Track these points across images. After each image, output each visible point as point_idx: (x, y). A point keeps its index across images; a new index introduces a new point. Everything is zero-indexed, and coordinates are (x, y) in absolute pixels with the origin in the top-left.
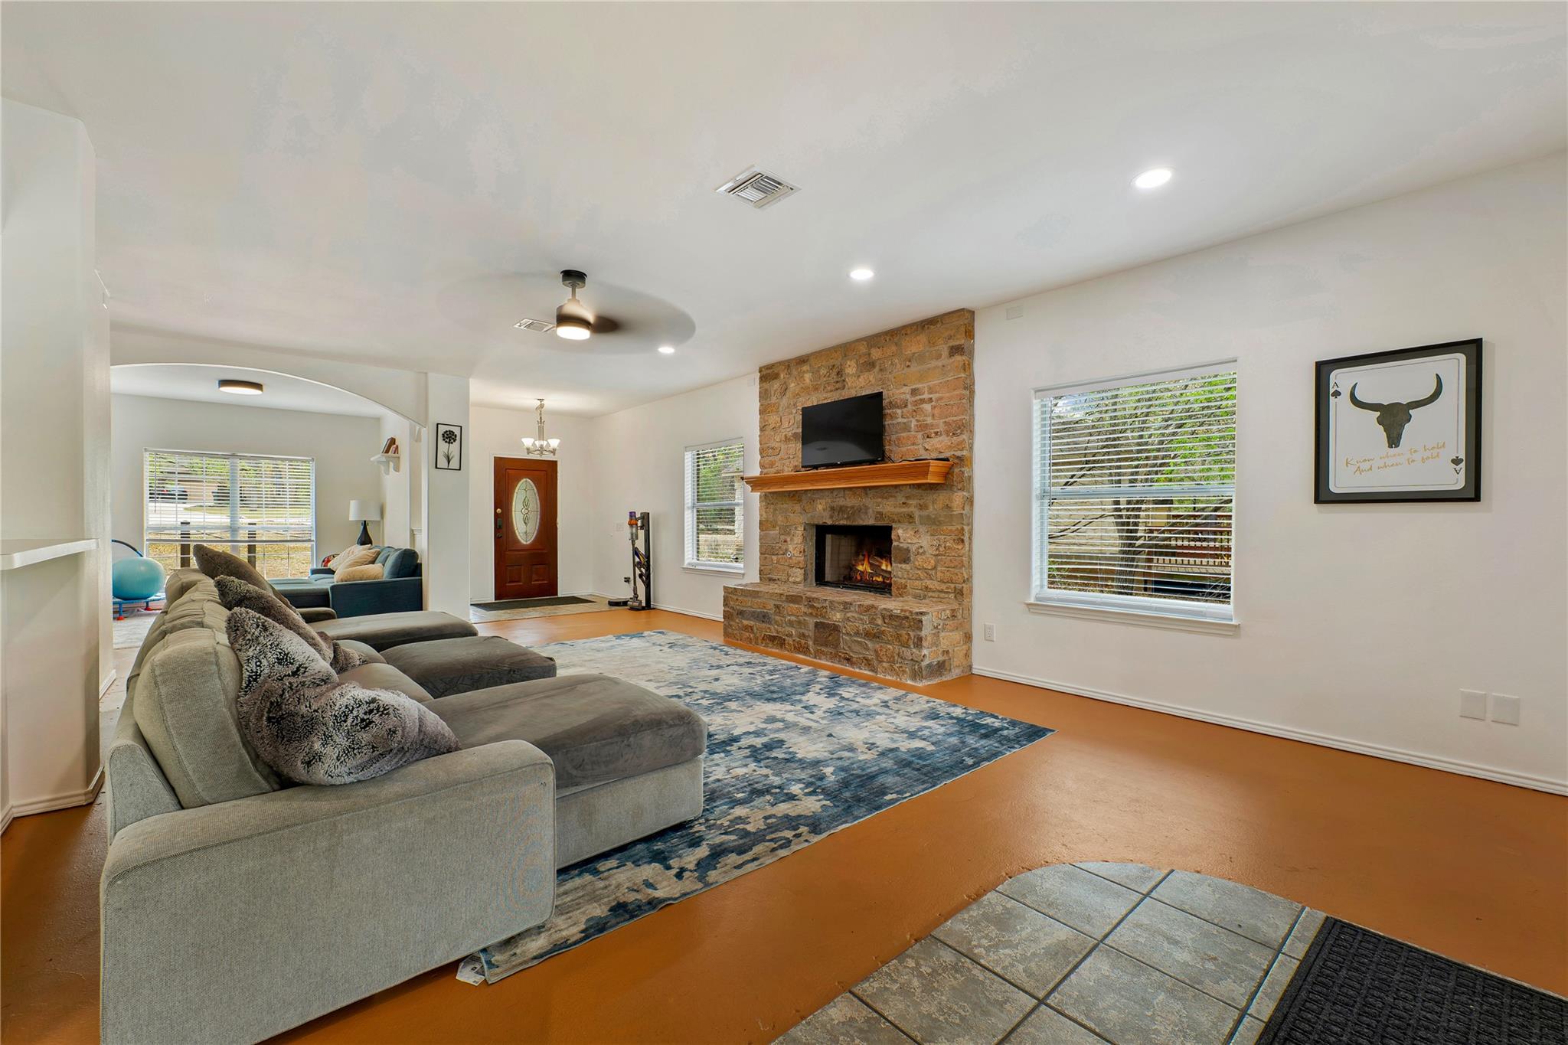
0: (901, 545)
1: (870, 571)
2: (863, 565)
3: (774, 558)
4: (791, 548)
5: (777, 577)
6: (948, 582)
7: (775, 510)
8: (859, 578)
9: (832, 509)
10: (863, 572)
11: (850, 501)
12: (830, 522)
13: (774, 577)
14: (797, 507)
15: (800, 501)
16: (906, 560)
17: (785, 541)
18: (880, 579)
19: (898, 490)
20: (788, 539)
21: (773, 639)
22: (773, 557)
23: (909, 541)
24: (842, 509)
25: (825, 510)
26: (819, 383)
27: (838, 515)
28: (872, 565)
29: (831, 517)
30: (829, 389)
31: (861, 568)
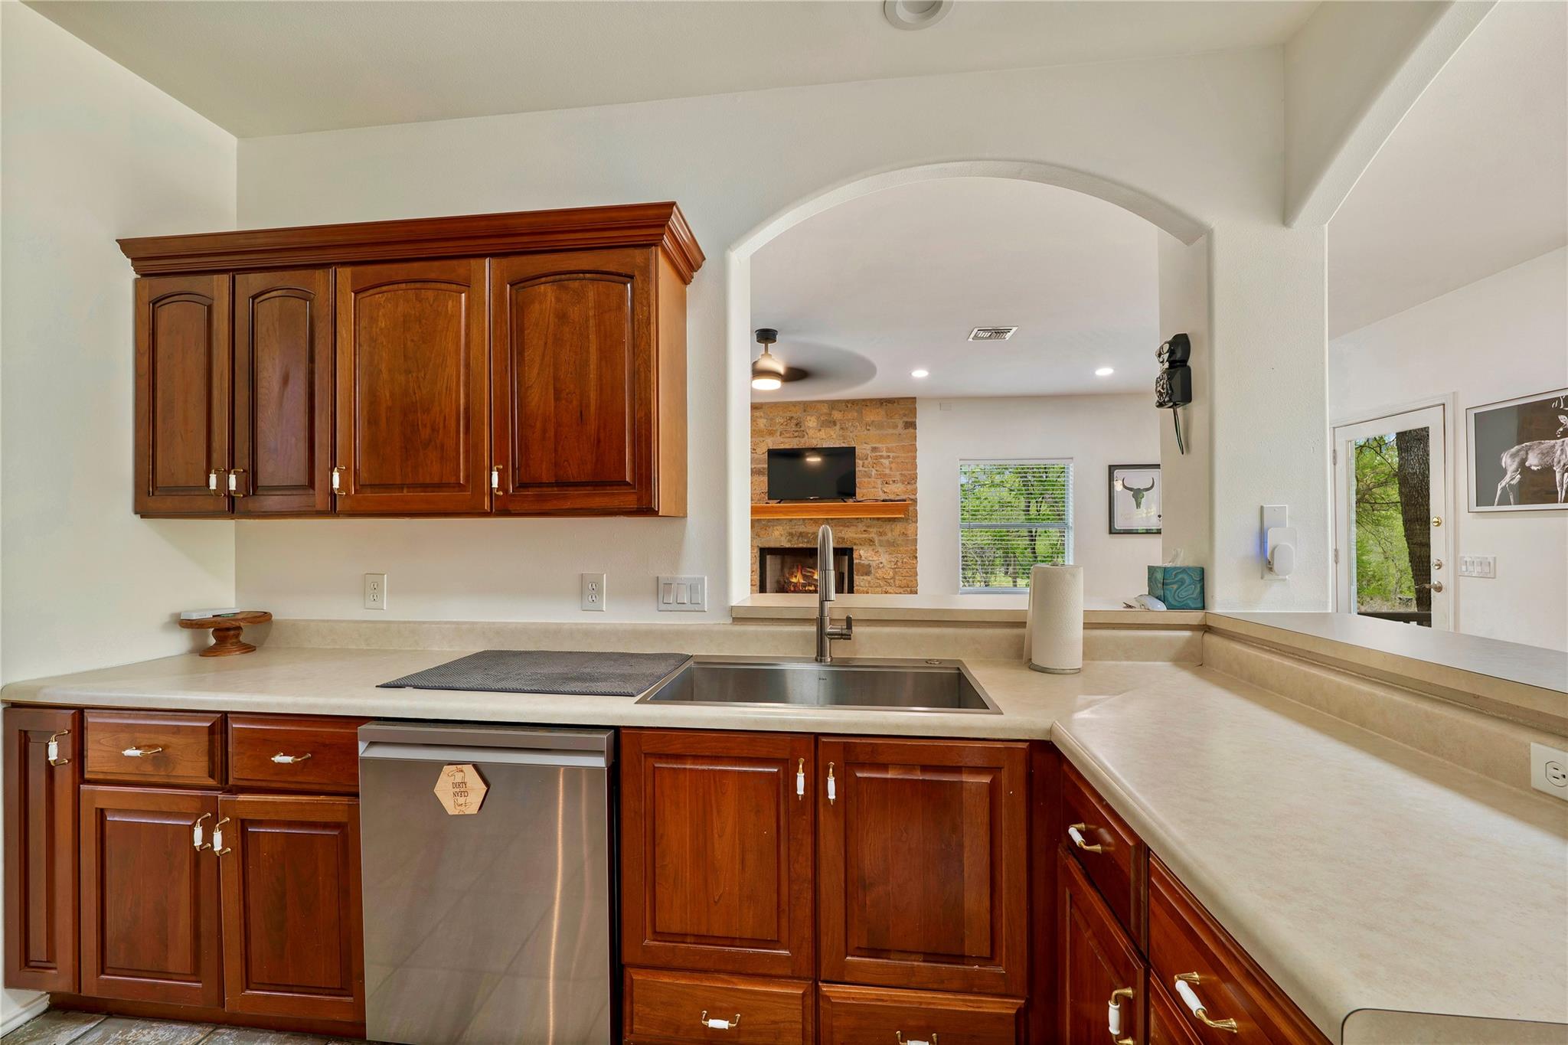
0: (863, 562)
12: (788, 545)
16: (868, 573)
18: (812, 588)
19: (859, 522)
23: (871, 559)
24: (801, 535)
25: (782, 535)
26: (774, 429)
27: (798, 540)
28: (805, 577)
29: (789, 541)
30: (788, 435)
31: (794, 580)
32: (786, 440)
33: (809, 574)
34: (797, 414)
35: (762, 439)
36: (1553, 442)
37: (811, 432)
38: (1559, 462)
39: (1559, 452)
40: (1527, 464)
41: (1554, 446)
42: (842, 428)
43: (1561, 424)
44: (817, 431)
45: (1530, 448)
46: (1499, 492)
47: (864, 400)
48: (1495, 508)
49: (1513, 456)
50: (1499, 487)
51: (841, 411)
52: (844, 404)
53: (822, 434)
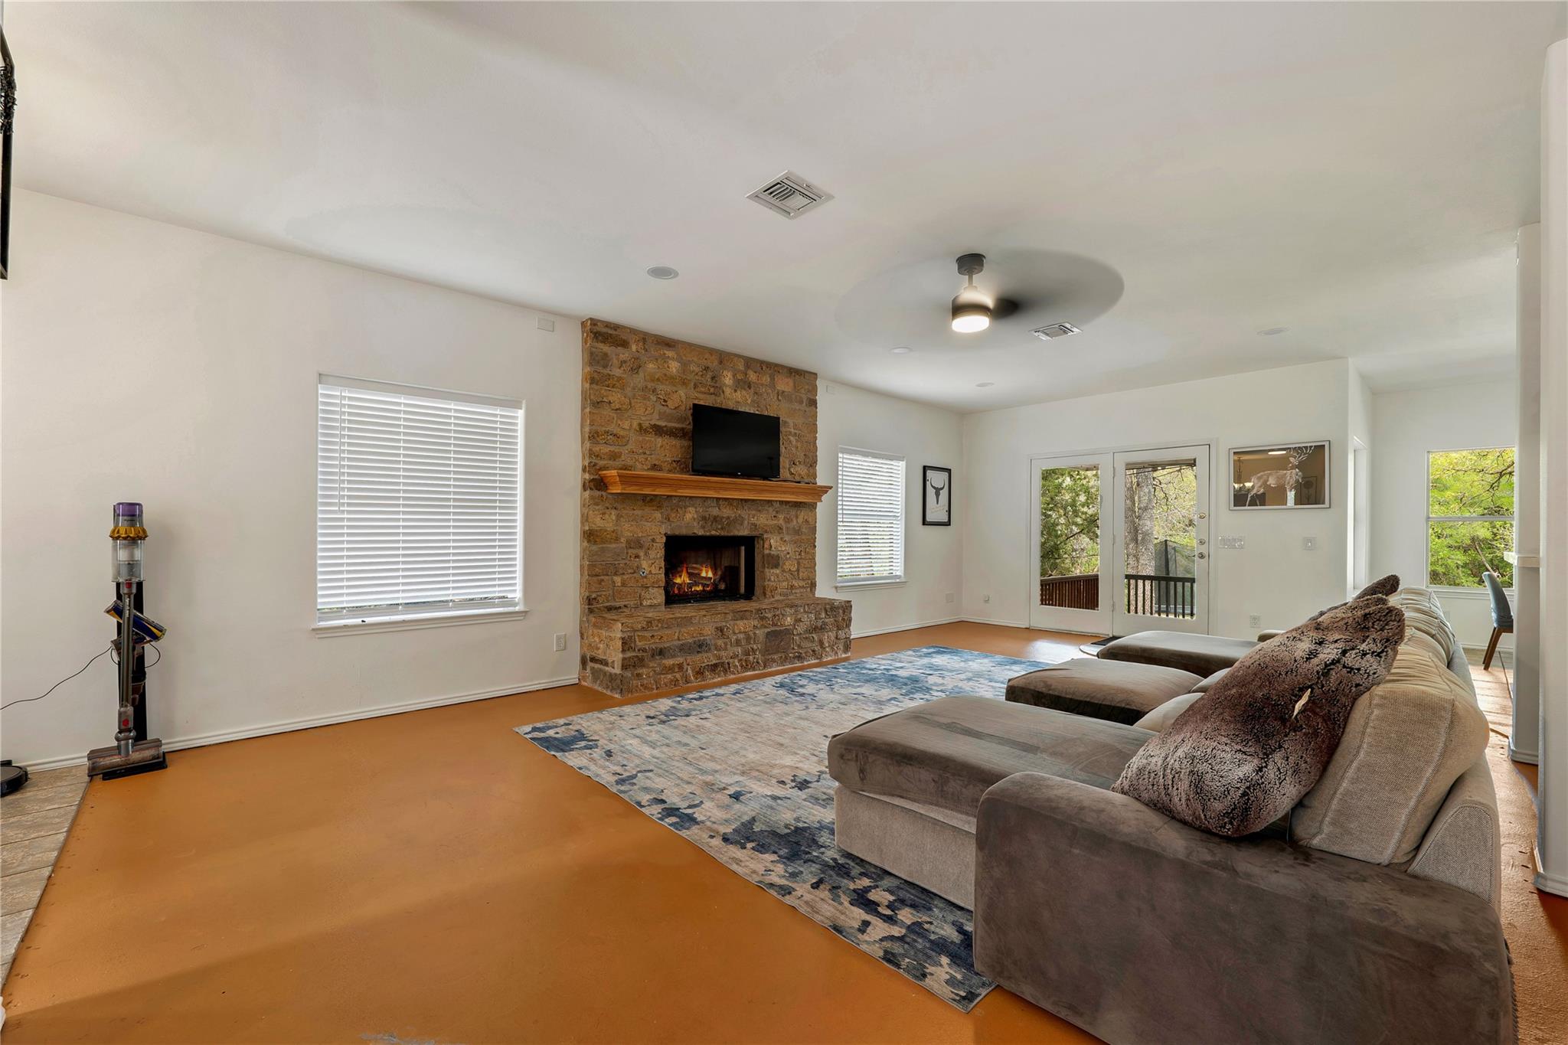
0: (772, 553)
1: (688, 581)
2: (681, 576)
3: (618, 580)
4: (645, 564)
5: (622, 604)
6: (806, 579)
7: (619, 517)
8: (676, 592)
9: (704, 518)
10: (681, 585)
11: (727, 512)
12: (701, 533)
13: (617, 604)
14: (658, 515)
15: (659, 507)
16: (776, 566)
17: (637, 556)
18: (699, 588)
19: (770, 504)
20: (642, 554)
21: (714, 668)
22: (615, 578)
23: (780, 549)
24: (716, 519)
25: (694, 519)
26: (688, 378)
27: (711, 525)
28: (690, 575)
29: (703, 527)
30: (703, 390)
31: (678, 581)
32: (701, 396)
33: (696, 572)
34: (714, 363)
35: (674, 389)
36: (1285, 472)
37: (728, 391)
38: (1289, 483)
39: (1288, 478)
40: (1268, 483)
41: (1286, 474)
42: (756, 393)
43: (1291, 463)
44: (733, 391)
45: (1270, 474)
46: (1249, 499)
47: (777, 365)
48: (1246, 508)
49: (1259, 478)
50: (1249, 496)
51: (755, 372)
52: (759, 365)
53: (739, 395)
